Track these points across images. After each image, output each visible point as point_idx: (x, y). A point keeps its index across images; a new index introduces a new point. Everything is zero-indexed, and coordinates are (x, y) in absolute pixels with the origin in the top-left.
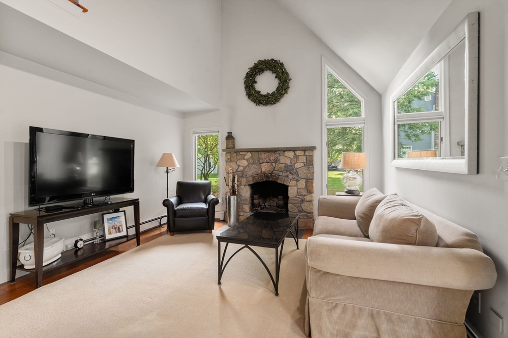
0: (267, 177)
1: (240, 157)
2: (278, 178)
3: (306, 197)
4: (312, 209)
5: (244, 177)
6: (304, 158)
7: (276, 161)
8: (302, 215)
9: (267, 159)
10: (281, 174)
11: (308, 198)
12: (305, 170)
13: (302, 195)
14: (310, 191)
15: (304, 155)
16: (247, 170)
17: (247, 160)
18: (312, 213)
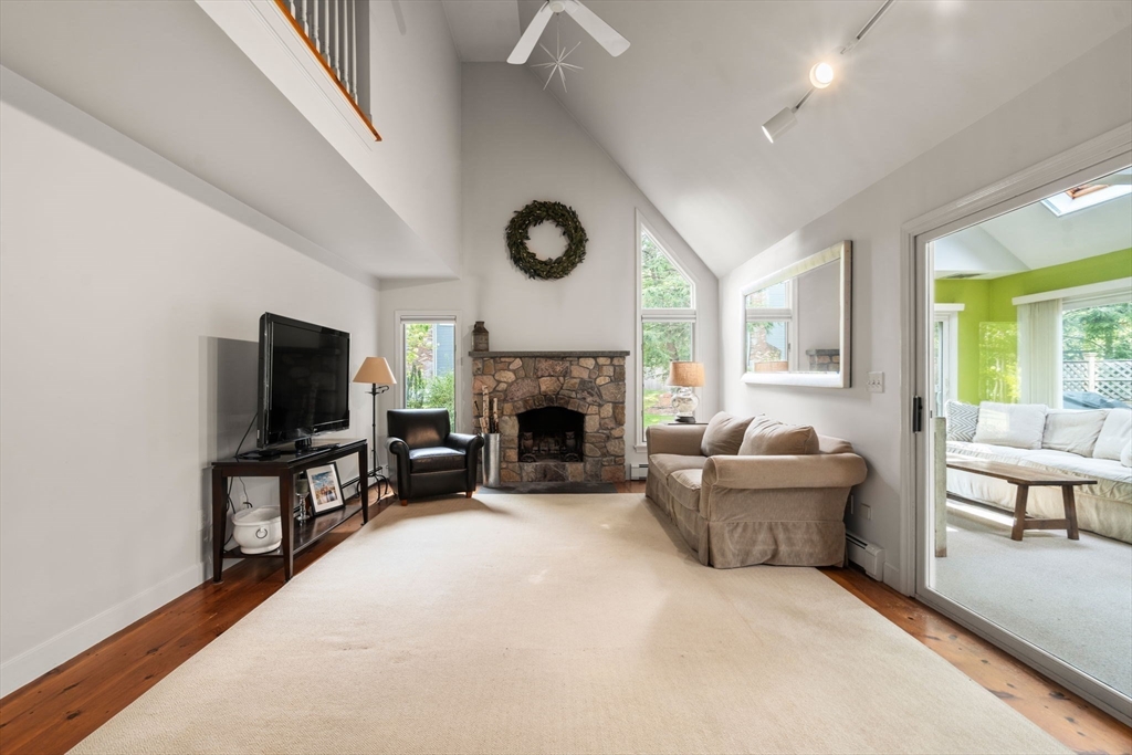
0: (551, 400)
1: (501, 366)
2: (568, 403)
3: (613, 432)
4: (623, 449)
5: (508, 402)
6: (612, 369)
7: (566, 373)
8: (607, 461)
9: (550, 370)
10: (573, 395)
11: (616, 433)
12: (612, 388)
13: (607, 429)
14: (619, 422)
15: (611, 364)
16: (513, 388)
17: (514, 372)
18: (623, 456)
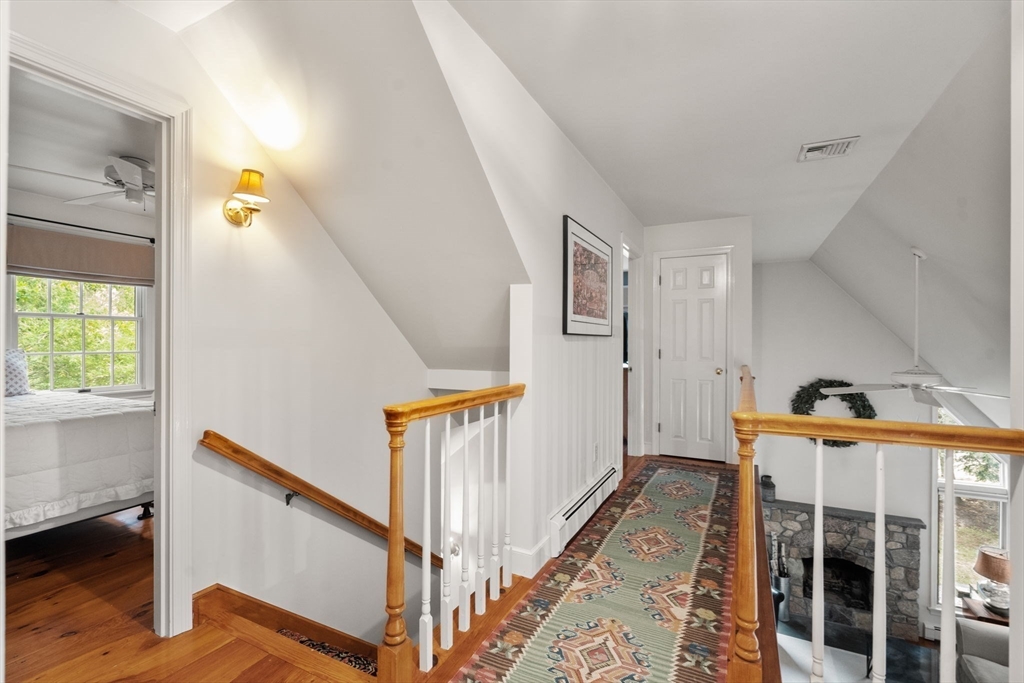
0: (837, 552)
1: (788, 516)
2: (856, 558)
3: (905, 594)
4: (917, 612)
5: (794, 546)
6: (904, 537)
7: (853, 533)
8: (898, 618)
9: (837, 528)
10: (861, 553)
11: (909, 595)
12: (904, 554)
13: (899, 590)
14: (914, 587)
15: (903, 532)
16: (799, 536)
17: (801, 523)
18: (917, 618)
